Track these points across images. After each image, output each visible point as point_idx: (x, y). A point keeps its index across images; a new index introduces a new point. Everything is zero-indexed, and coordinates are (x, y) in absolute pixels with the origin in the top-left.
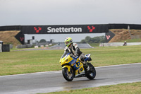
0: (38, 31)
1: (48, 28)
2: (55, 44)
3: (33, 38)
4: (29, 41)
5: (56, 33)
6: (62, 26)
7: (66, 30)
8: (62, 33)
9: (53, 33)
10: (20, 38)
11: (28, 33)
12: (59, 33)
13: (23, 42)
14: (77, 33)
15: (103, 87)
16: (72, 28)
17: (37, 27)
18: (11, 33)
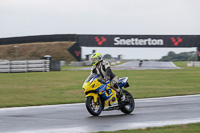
0: (100, 43)
1: (116, 39)
2: (125, 61)
5: (126, 46)
7: (141, 42)
8: (135, 46)
9: (123, 46)
13: (79, 58)
16: (149, 40)
17: (100, 36)
18: (63, 45)
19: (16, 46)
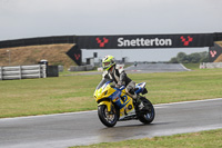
0: (102, 45)
1: (119, 40)
2: (130, 64)
3: (95, 55)
4: (88, 60)
5: (131, 47)
6: (140, 37)
7: (147, 42)
8: (141, 47)
9: (127, 47)
10: (74, 55)
11: (88, 48)
12: (136, 47)
13: (79, 62)
14: (165, 47)
15: (206, 132)
16: (157, 40)
17: (101, 37)
18: (61, 48)
19: (8, 50)
